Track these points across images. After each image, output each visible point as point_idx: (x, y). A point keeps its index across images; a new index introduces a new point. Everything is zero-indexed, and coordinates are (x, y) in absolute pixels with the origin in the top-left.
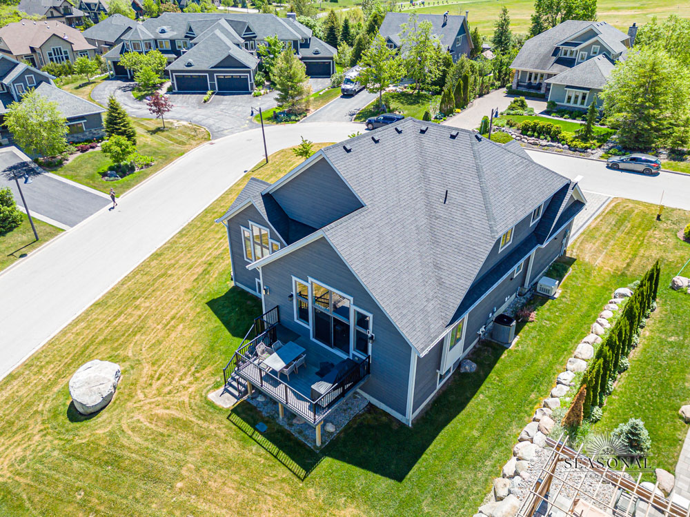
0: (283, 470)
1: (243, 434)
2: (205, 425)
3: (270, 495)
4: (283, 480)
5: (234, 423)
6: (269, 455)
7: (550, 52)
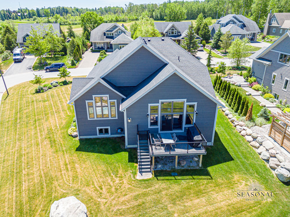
0: (203, 181)
1: (172, 181)
2: (153, 188)
3: (210, 191)
4: (207, 184)
5: (163, 180)
6: (191, 180)
7: (102, 35)
